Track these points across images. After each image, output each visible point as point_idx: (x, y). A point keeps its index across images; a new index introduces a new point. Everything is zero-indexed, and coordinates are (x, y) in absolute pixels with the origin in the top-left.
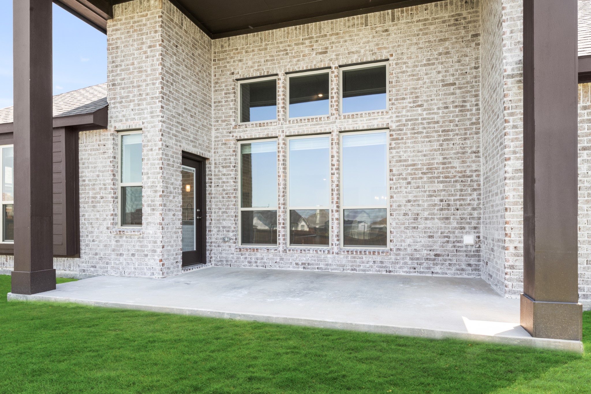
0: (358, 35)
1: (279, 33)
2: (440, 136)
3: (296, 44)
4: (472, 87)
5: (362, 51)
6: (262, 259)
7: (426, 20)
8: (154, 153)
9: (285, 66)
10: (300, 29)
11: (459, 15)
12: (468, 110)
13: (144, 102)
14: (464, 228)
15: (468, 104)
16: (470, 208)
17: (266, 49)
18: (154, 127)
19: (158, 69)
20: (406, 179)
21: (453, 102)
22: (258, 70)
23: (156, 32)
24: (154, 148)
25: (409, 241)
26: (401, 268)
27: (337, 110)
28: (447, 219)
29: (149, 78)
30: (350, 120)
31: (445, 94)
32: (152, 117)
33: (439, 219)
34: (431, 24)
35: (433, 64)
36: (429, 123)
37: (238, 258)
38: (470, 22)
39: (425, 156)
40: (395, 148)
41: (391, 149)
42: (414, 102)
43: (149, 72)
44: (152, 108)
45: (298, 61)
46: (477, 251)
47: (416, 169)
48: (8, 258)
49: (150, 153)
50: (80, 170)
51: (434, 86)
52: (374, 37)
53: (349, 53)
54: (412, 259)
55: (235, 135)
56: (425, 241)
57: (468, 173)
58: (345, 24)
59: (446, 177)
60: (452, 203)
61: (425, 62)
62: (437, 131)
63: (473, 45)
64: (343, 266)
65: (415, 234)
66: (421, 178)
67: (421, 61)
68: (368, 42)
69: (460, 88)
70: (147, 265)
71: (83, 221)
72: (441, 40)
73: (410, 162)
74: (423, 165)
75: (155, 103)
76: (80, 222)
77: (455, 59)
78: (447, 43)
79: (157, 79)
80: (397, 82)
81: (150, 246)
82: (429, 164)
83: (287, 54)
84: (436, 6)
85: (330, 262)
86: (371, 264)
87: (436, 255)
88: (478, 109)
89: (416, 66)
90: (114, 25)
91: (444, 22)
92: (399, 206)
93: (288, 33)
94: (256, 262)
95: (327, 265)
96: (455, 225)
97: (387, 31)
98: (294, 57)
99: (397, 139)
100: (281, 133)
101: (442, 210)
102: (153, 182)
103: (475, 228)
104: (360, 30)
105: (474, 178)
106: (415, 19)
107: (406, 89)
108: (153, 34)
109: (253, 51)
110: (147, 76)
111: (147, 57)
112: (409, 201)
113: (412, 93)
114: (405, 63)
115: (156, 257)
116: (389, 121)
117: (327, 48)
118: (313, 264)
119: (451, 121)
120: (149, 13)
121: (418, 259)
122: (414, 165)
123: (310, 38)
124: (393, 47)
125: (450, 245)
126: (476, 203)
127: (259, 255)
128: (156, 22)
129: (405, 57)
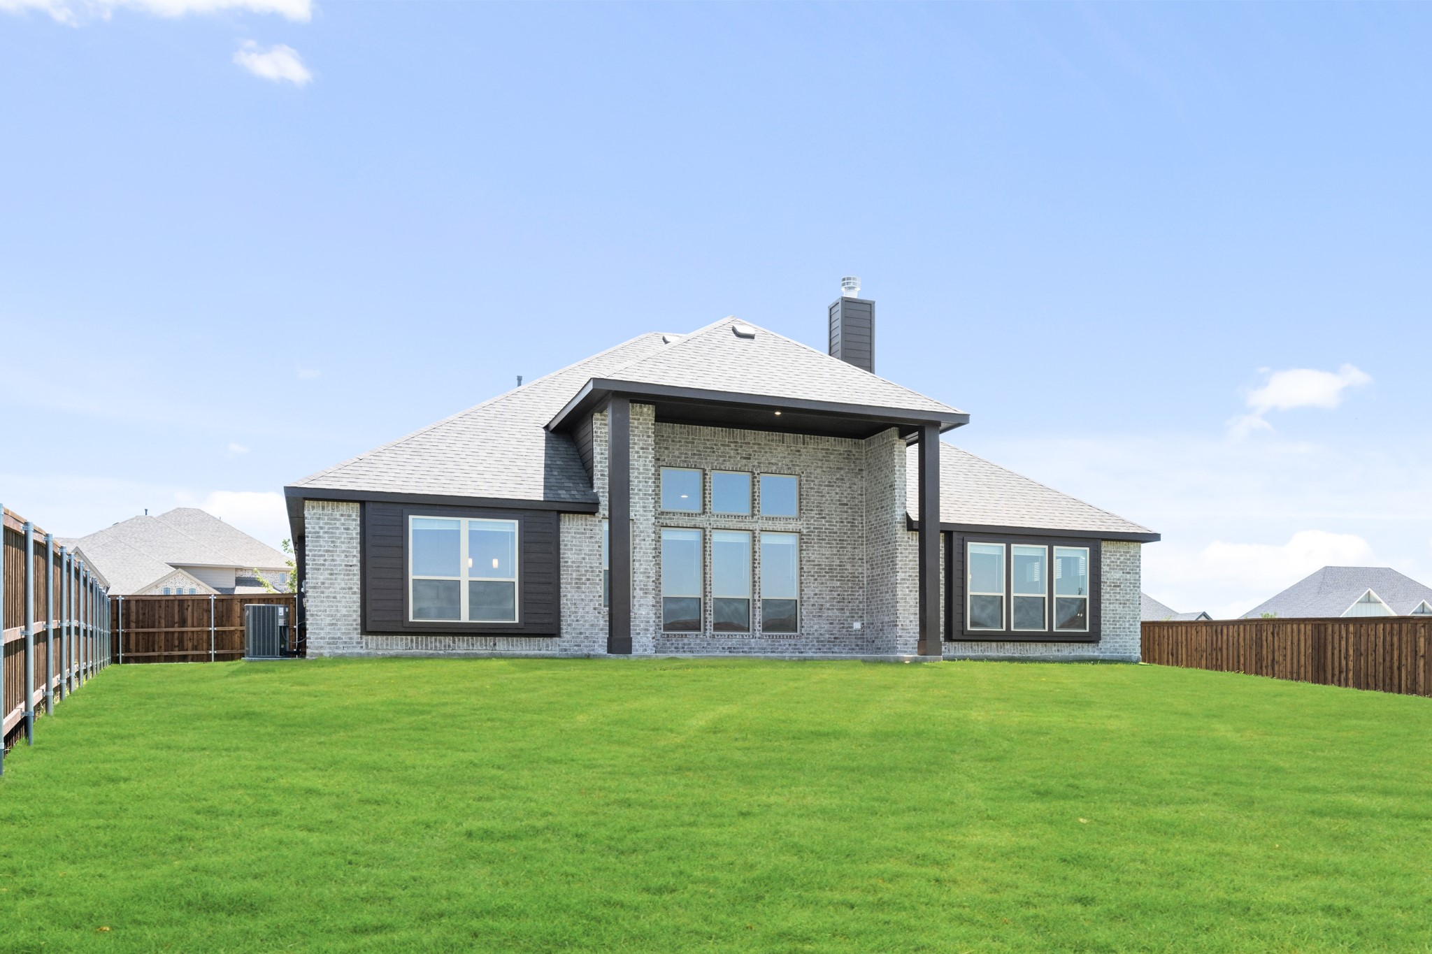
0: (776, 449)
1: (707, 430)
2: (837, 544)
3: (722, 445)
4: (859, 509)
5: (780, 464)
6: (690, 644)
7: (828, 449)
8: (647, 543)
9: (712, 463)
10: (726, 431)
11: (850, 451)
12: (856, 526)
13: (637, 497)
14: (853, 617)
15: (856, 522)
16: (858, 601)
17: (693, 443)
18: (647, 520)
19: (650, 470)
20: (813, 576)
21: (847, 518)
22: (685, 461)
23: (649, 437)
24: (647, 539)
25: (816, 627)
26: (810, 649)
27: (759, 511)
28: (843, 609)
29: (641, 476)
30: (770, 522)
31: (841, 511)
32: (645, 511)
33: (837, 609)
34: (831, 454)
35: (833, 486)
36: (830, 533)
37: (664, 644)
38: (857, 459)
39: (827, 558)
40: (805, 550)
41: (801, 550)
42: (819, 514)
43: (641, 471)
44: (645, 503)
45: (724, 461)
46: (863, 635)
47: (821, 569)
48: (457, 640)
49: (643, 542)
50: (562, 551)
51: (834, 504)
52: (789, 454)
53: (769, 463)
54: (818, 642)
55: (661, 521)
56: (827, 627)
57: (856, 575)
58: (765, 437)
59: (842, 577)
60: (846, 597)
61: (827, 483)
62: (836, 540)
63: (859, 477)
64: (765, 649)
65: (821, 621)
66: (824, 576)
67: (824, 482)
68: (785, 457)
69: (851, 508)
70: (639, 642)
71: (565, 601)
72: (838, 468)
73: (816, 563)
74: (826, 565)
75: (648, 499)
76: (561, 602)
77: (848, 485)
78: (842, 472)
79: (650, 478)
80: (807, 495)
81: (642, 626)
82: (830, 565)
83: (714, 452)
84: (835, 440)
85: (753, 646)
86: (787, 646)
87: (835, 638)
88: (863, 527)
89: (821, 485)
90: (602, 420)
91: (840, 454)
92: (809, 598)
93: (715, 433)
94: (683, 648)
95: (751, 648)
96: (848, 614)
97: (799, 451)
98: (721, 456)
99: (807, 543)
100: (708, 526)
101: (839, 602)
102: (646, 569)
103: (861, 617)
104: (778, 446)
105: (861, 579)
106: (820, 447)
107: (813, 503)
108: (645, 438)
109: (680, 442)
110: (639, 473)
111: (640, 457)
112: (816, 594)
113: (818, 507)
114: (813, 481)
115: (649, 635)
116: (801, 527)
117: (750, 455)
118: (738, 648)
119: (845, 533)
120: (641, 418)
121: (822, 641)
122: (819, 565)
123: (735, 442)
124: (804, 466)
125: (845, 630)
126: (861, 598)
127: (686, 641)
128: (648, 428)
129: (813, 476)
